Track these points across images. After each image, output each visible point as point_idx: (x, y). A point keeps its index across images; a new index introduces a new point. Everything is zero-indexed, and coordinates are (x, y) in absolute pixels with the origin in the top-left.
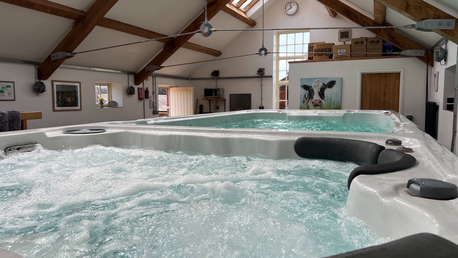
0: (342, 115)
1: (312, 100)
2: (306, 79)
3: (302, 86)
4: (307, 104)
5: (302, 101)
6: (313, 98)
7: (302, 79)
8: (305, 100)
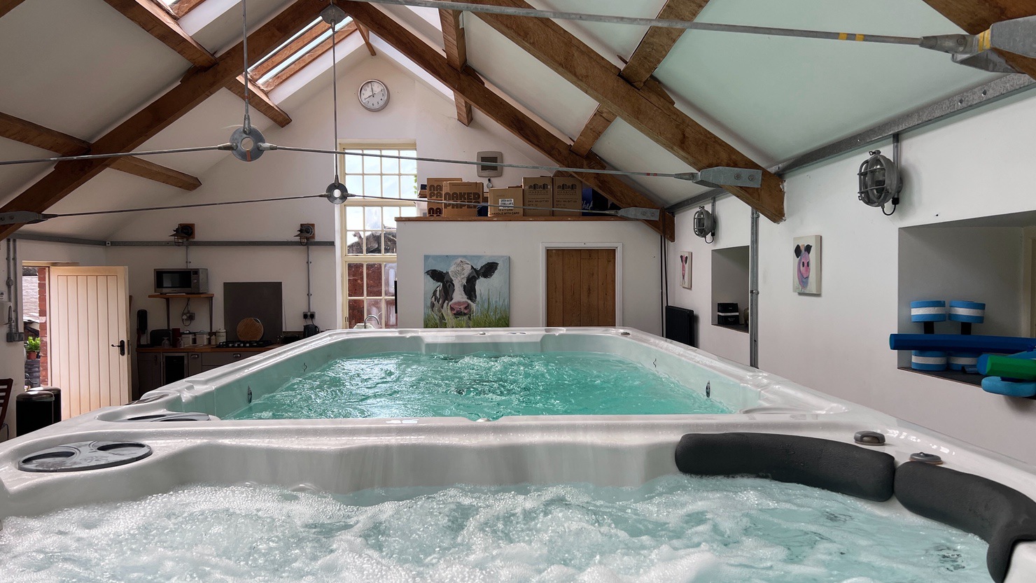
0: (539, 340)
1: (450, 303)
2: (436, 258)
3: (427, 273)
4: (440, 311)
5: (429, 304)
6: (452, 299)
7: (426, 257)
8: (436, 303)
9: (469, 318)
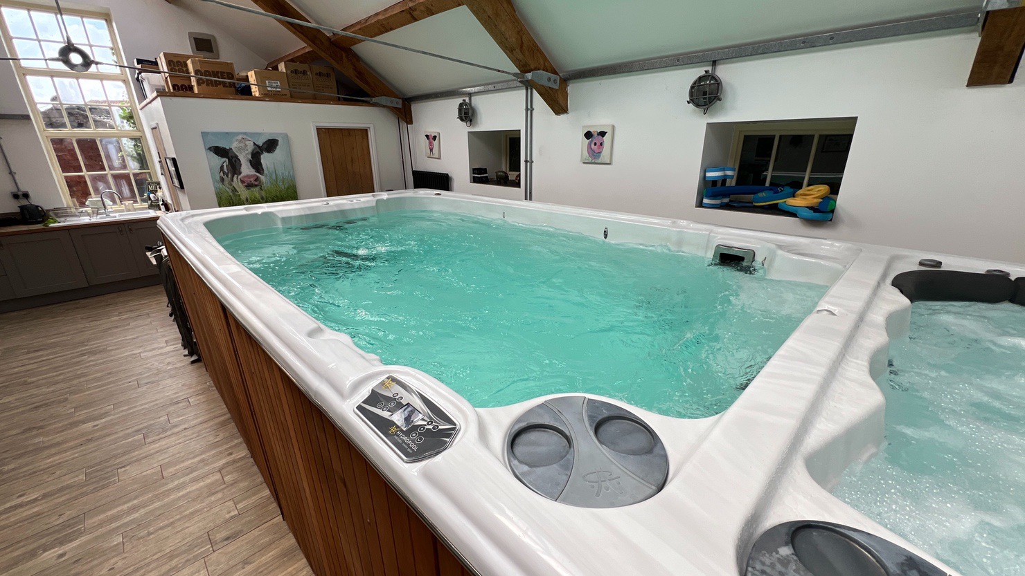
0: (373, 204)
9: (261, 189)
